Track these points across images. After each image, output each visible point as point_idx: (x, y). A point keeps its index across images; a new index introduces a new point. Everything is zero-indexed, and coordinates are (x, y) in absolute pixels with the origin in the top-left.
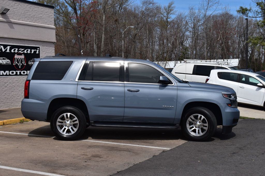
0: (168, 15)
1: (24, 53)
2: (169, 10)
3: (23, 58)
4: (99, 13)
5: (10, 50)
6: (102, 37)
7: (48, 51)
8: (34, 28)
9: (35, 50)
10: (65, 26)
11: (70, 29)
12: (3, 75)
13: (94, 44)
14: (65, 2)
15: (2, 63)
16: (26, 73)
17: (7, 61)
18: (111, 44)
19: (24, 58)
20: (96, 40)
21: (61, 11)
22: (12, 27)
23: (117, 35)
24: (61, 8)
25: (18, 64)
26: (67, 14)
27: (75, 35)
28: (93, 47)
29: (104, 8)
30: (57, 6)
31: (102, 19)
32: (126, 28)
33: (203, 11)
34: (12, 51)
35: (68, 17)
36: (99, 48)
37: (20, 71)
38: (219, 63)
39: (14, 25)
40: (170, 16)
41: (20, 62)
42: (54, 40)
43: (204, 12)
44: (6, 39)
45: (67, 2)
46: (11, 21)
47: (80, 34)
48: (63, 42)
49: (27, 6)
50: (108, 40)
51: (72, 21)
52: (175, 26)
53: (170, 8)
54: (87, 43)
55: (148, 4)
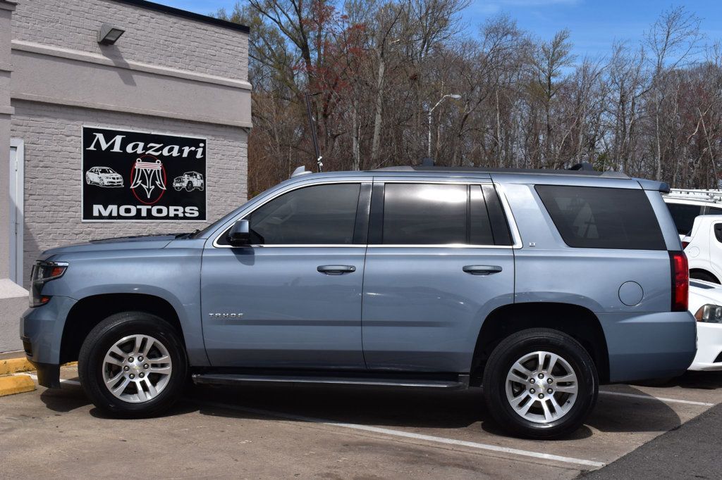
0: (551, 68)
1: (161, 157)
2: (555, 54)
3: (158, 171)
4: (368, 57)
5: (123, 146)
6: (373, 122)
7: (230, 153)
8: (191, 86)
9: (193, 149)
10: (277, 90)
11: (288, 99)
12: (101, 217)
13: (352, 140)
14: (278, 27)
15: (98, 184)
16: (164, 214)
17: (114, 178)
18: (399, 141)
19: (160, 169)
20: (357, 129)
21: (268, 52)
22: (130, 82)
23: (414, 117)
24: (267, 44)
25: (144, 186)
26: (282, 61)
27: (304, 115)
28: (350, 147)
29: (382, 45)
30: (258, 38)
31: (377, 74)
32: (439, 98)
33: (652, 55)
34: (129, 149)
35: (285, 70)
36: (365, 150)
37: (150, 207)
38: (715, 197)
39: (136, 77)
40: (559, 69)
41: (149, 182)
42: (247, 121)
43: (657, 58)
44: (112, 116)
45: (285, 27)
46: (127, 64)
47: (317, 114)
48: (270, 134)
49: (175, 23)
50: (391, 130)
51: (296, 78)
52: (570, 97)
53: (558, 49)
54: (334, 137)
55: (500, 36)
